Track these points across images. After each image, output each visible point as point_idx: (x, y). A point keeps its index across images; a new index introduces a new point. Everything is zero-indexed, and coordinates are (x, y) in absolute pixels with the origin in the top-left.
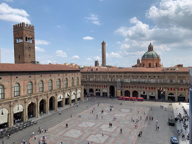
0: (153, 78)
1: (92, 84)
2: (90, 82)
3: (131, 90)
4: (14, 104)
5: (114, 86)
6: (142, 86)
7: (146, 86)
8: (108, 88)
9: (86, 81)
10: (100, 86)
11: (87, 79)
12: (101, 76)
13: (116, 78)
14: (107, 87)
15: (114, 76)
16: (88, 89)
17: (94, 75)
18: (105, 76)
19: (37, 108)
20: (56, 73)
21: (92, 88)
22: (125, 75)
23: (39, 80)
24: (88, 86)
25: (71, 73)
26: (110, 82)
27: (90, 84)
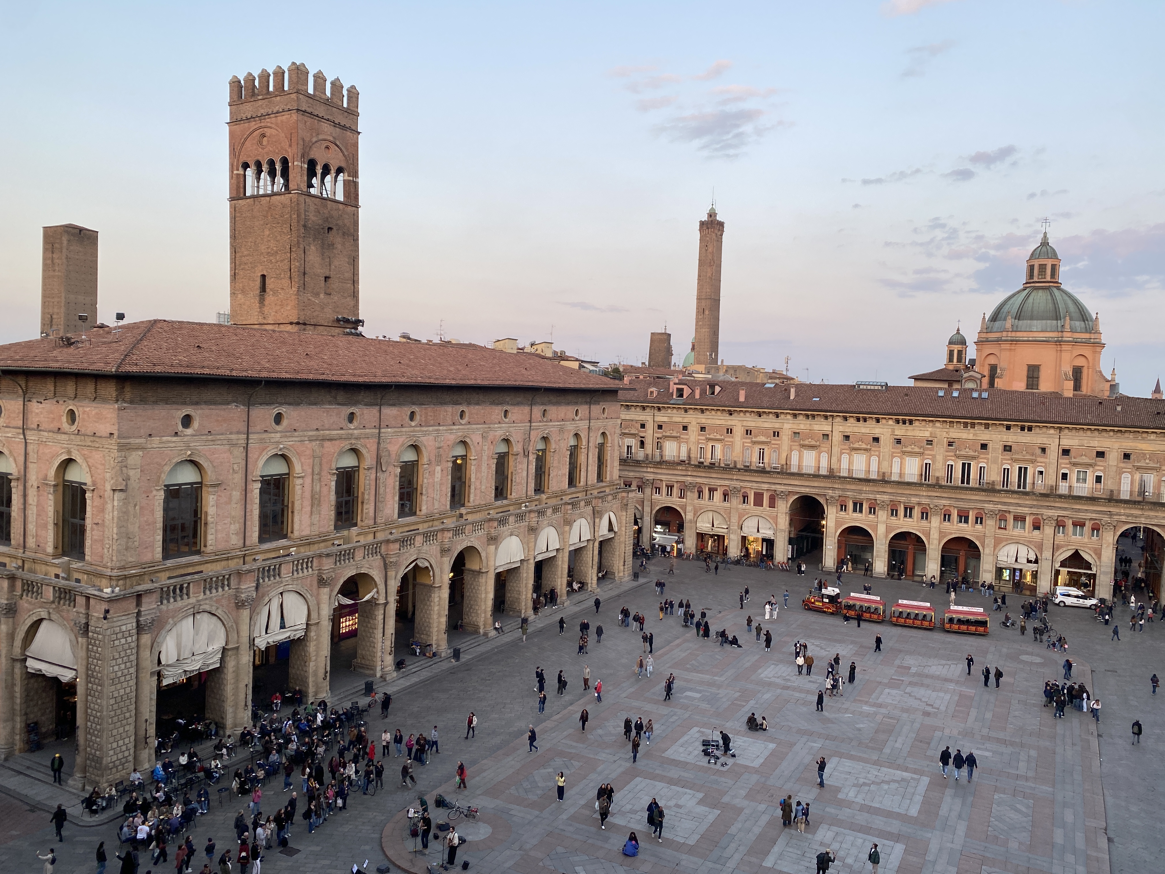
0: (1085, 460)
1: (674, 478)
2: (662, 463)
3: (935, 535)
4: (261, 590)
5: (822, 501)
6: (1011, 508)
7: (1035, 511)
8: (783, 507)
9: (640, 455)
10: (725, 495)
11: (642, 443)
12: (739, 431)
13: (836, 450)
14: (772, 505)
15: (826, 436)
16: (647, 509)
17: (694, 419)
18: (763, 431)
19: (381, 617)
20: (493, 403)
21: (674, 501)
22: (900, 431)
23: (401, 440)
24: (648, 491)
25: (568, 404)
26: (800, 475)
27: (665, 476)
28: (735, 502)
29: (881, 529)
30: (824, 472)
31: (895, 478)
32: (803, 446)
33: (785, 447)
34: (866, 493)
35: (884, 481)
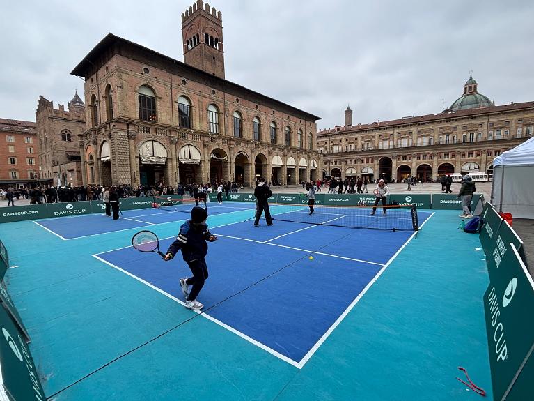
1: (337, 158)
2: (333, 154)
3: (435, 164)
4: (180, 140)
5: (391, 158)
6: (468, 150)
7: (477, 149)
8: (376, 162)
9: (325, 153)
10: (355, 161)
11: (326, 149)
12: (359, 138)
13: (395, 139)
14: (372, 162)
15: (391, 135)
17: (343, 137)
18: (368, 137)
19: (229, 167)
20: (269, 107)
21: (337, 166)
22: (420, 128)
23: (233, 107)
24: (328, 164)
25: (297, 117)
26: (383, 150)
27: (334, 158)
28: (359, 163)
29: (414, 164)
30: (391, 147)
31: (419, 145)
32: (383, 140)
33: (377, 141)
34: (408, 153)
35: (414, 147)
